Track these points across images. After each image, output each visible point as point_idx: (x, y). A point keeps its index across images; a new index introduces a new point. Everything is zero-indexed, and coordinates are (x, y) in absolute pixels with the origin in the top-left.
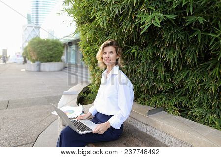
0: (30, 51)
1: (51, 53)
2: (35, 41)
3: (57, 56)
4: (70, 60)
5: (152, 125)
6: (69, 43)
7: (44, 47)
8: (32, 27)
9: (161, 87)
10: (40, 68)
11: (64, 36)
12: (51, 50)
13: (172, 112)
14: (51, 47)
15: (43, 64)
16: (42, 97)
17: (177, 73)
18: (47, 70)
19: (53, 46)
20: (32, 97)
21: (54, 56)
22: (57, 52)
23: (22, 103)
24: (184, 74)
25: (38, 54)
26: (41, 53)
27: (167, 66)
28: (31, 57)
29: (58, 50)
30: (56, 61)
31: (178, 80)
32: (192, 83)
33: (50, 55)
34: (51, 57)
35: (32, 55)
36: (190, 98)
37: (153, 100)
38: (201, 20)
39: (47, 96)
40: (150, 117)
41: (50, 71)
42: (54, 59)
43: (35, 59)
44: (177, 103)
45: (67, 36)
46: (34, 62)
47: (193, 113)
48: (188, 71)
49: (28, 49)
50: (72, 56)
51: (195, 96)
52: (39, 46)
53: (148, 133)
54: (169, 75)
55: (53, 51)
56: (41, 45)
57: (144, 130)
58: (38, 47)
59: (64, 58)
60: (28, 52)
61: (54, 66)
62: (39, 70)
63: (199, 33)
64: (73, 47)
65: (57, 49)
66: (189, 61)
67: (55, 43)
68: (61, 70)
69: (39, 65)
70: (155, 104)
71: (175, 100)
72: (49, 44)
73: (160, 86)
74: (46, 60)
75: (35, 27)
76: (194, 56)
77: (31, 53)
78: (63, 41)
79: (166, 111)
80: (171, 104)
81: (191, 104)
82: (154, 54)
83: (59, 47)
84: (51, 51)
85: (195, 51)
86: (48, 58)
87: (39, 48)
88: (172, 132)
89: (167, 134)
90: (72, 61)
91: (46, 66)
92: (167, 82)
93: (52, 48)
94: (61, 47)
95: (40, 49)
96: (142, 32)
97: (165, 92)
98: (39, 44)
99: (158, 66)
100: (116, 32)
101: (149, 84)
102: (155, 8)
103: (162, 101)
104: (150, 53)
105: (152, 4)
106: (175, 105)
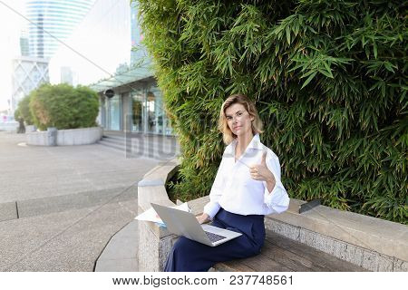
0: (35, 108)
1: (76, 111)
2: (46, 89)
3: (88, 116)
4: (110, 122)
5: (310, 227)
6: (108, 91)
7: (63, 100)
8: (32, 62)
9: (316, 166)
10: (55, 140)
11: (99, 79)
12: (75, 105)
13: (337, 205)
14: (76, 100)
15: (61, 131)
16: (76, 193)
17: (342, 143)
18: (70, 142)
19: (80, 99)
20: (59, 195)
21: (82, 116)
22: (88, 108)
23: (42, 206)
24: (354, 146)
25: (53, 114)
26: (58, 111)
27: (329, 134)
28: (38, 119)
29: (89, 106)
30: (85, 126)
31: (345, 155)
32: (369, 158)
33: (75, 114)
34: (77, 119)
35: (40, 115)
36: (362, 183)
37: (303, 187)
38: (390, 67)
39: (86, 190)
40: (304, 214)
41: (74, 145)
42: (82, 123)
43: (45, 123)
44: (343, 191)
45: (105, 80)
46: (44, 128)
47: (370, 205)
48: (361, 140)
49: (32, 104)
50: (112, 115)
51: (372, 177)
52: (53, 99)
53: (302, 241)
54: (329, 146)
55: (80, 108)
56: (58, 97)
57: (294, 238)
58: (52, 101)
59: (99, 119)
60: (31, 110)
61: (83, 135)
62: (55, 144)
63: (381, 84)
64: (116, 99)
65: (88, 103)
66: (365, 124)
67: (84, 92)
68: (97, 142)
69: (54, 135)
70: (306, 194)
71: (339, 187)
72: (73, 95)
73: (314, 165)
74: (67, 125)
75: (38, 63)
76: (372, 118)
77: (38, 111)
78: (96, 90)
79: (326, 205)
80: (334, 192)
81: (366, 191)
82: (307, 115)
83: (90, 99)
84: (77, 108)
85: (375, 112)
86: (71, 120)
87: (55, 103)
88: (345, 235)
90: (115, 126)
91: (67, 136)
92: (326, 158)
93: (79, 102)
94: (95, 100)
95: (56, 105)
96: (304, 85)
97: (323, 174)
98: (53, 95)
99: (312, 133)
100: (244, 80)
101: (295, 162)
102: (318, 48)
103: (317, 190)
104: (303, 114)
105: (313, 41)
106: (340, 195)
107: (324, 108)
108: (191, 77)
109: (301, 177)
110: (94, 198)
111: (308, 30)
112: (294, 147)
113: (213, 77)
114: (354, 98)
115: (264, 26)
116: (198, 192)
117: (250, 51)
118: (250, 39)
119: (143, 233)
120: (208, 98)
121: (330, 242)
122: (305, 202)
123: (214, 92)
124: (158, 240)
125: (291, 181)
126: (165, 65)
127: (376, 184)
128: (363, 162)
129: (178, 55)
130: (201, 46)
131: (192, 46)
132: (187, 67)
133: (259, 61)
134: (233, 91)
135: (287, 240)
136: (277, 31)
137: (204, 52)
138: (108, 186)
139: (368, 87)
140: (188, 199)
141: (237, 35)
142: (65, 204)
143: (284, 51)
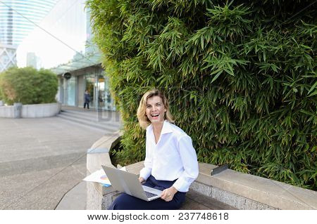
0: (4, 86)
1: (38, 89)
3: (49, 94)
4: (67, 99)
5: (219, 186)
6: (66, 74)
7: (28, 80)
8: (2, 48)
9: (225, 139)
10: (20, 113)
11: (59, 63)
12: (39, 85)
13: (240, 169)
14: (39, 81)
15: (25, 106)
16: (37, 157)
17: (244, 123)
18: (33, 115)
19: (42, 80)
20: (22, 159)
21: (43, 94)
22: (49, 87)
23: (7, 169)
24: (252, 124)
25: (18, 92)
26: (23, 90)
27: (233, 115)
28: (6, 95)
29: (50, 85)
30: (46, 102)
31: (246, 131)
32: (263, 134)
33: (37, 92)
34: (39, 96)
35: (8, 92)
36: (259, 152)
37: (215, 155)
38: (275, 68)
39: (45, 156)
40: (214, 176)
41: (36, 118)
42: (43, 99)
43: (12, 99)
44: (244, 158)
45: (64, 65)
46: (11, 103)
47: (264, 169)
48: (257, 120)
49: (1, 83)
50: (69, 93)
51: (265, 148)
52: (19, 79)
53: (214, 197)
54: (234, 124)
55: (42, 88)
56: (24, 78)
57: (208, 195)
58: (19, 81)
59: (58, 96)
61: (44, 109)
62: (20, 117)
63: (270, 80)
64: (72, 80)
65: (48, 83)
66: (260, 109)
67: (45, 75)
68: (55, 115)
69: (20, 109)
70: (218, 161)
71: (241, 155)
72: (37, 77)
73: (223, 138)
74: (31, 101)
75: (7, 49)
76: (264, 104)
77: (6, 89)
78: (56, 73)
79: (233, 169)
80: (238, 159)
81: (261, 158)
83: (52, 80)
84: (40, 88)
85: (267, 99)
86: (34, 97)
87: (21, 83)
88: (245, 193)
89: (238, 196)
90: (71, 102)
91: (31, 110)
92: (232, 133)
93: (41, 82)
94: (55, 81)
95: (22, 84)
96: (213, 80)
97: (230, 145)
98: (19, 76)
99: (221, 114)
100: (171, 73)
101: (209, 136)
102: (225, 52)
103: (225, 157)
104: (215, 100)
105: (221, 46)
106: (242, 161)
107: (230, 96)
108: (130, 69)
109: (215, 147)
110: (51, 162)
111: (217, 38)
112: (208, 125)
113: (148, 69)
114: (251, 90)
115: (185, 33)
116: (136, 158)
117: (174, 52)
118: (174, 42)
119: (90, 191)
120: (143, 85)
121: (234, 198)
122: (217, 166)
123: (148, 81)
124: (101, 197)
125: (206, 150)
126: (111, 58)
127: (268, 153)
128: (259, 136)
129: (121, 51)
130: (138, 45)
131: (132, 44)
132: (128, 61)
133: (182, 59)
134: (162, 82)
135: (202, 196)
136: (194, 38)
137: (140, 50)
138: (64, 152)
139: (262, 82)
140: (128, 164)
141: (165, 39)
142: (27, 167)
143: (199, 54)
